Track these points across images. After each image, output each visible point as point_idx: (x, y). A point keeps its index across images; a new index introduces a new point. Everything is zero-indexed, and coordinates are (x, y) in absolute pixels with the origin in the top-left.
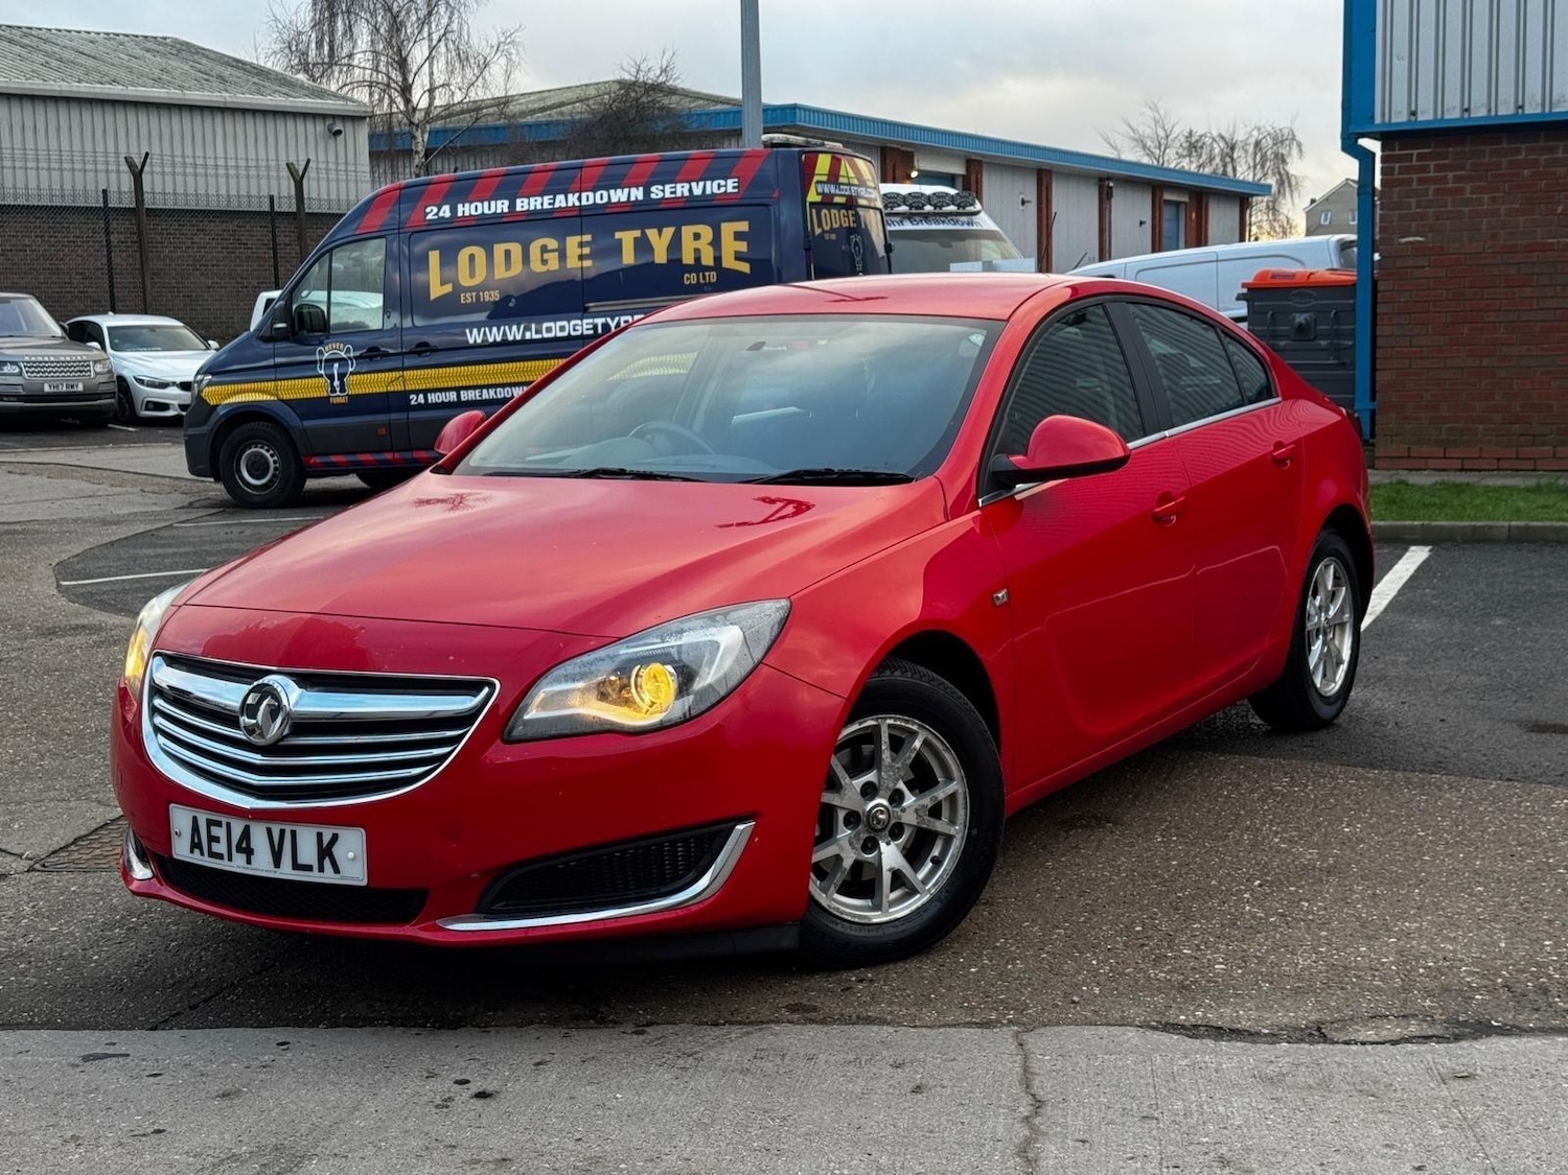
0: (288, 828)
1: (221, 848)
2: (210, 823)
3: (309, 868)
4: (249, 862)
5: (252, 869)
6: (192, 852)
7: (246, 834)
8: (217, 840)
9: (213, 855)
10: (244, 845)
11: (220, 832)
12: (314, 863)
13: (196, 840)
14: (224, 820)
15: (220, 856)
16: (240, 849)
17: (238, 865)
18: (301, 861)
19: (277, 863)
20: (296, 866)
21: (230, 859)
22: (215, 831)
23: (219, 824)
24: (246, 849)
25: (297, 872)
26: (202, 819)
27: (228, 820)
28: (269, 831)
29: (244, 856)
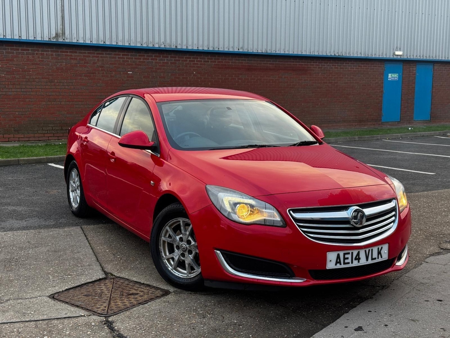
0: (371, 249)
1: (349, 260)
2: (345, 254)
3: (375, 259)
4: (359, 262)
5: (360, 264)
6: (336, 265)
7: (358, 254)
8: (348, 258)
9: (345, 263)
10: (357, 257)
11: (349, 256)
12: (377, 257)
13: (338, 261)
14: (350, 252)
15: (348, 263)
16: (356, 259)
17: (355, 264)
18: (373, 257)
19: (367, 260)
20: (372, 259)
21: (352, 263)
22: (346, 256)
23: (349, 253)
24: (358, 258)
25: (372, 261)
26: (341, 254)
27: (352, 251)
28: (366, 251)
29: (357, 261)
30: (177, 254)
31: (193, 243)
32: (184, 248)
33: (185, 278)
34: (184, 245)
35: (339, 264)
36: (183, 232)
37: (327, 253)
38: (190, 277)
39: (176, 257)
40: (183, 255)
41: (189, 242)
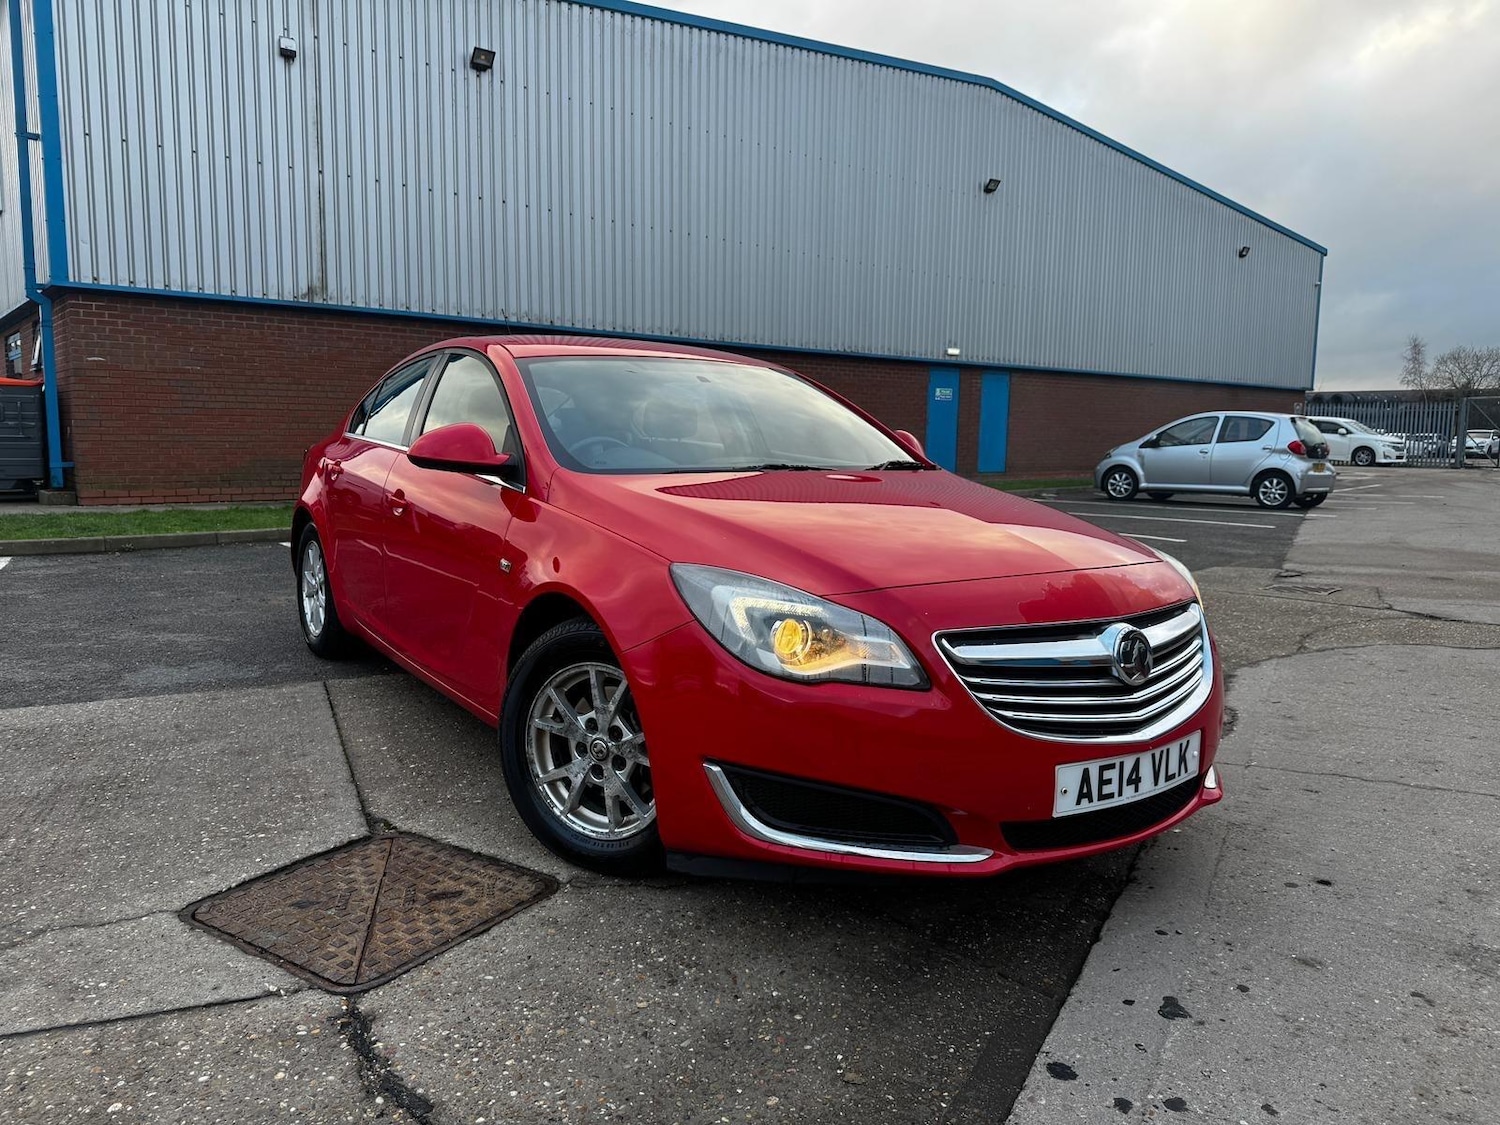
0: (1164, 748)
1: (1114, 787)
2: (1102, 769)
3: (1173, 776)
4: (1136, 790)
5: (1140, 795)
6: (1078, 803)
7: (1136, 767)
8: (1109, 781)
9: (1102, 797)
10: (1134, 777)
11: (1113, 774)
12: (1177, 772)
13: (1085, 791)
14: (1117, 761)
15: (1111, 796)
16: (1129, 782)
17: (1129, 796)
18: (1170, 773)
19: (1156, 782)
20: (1168, 778)
21: (1120, 794)
22: (1107, 775)
23: (1112, 766)
24: (1135, 781)
25: (1168, 783)
26: (1093, 768)
27: (1121, 760)
28: (1153, 756)
29: (1133, 786)
30: (578, 769)
31: (628, 736)
32: (601, 752)
33: (603, 837)
34: (600, 740)
35: (1087, 799)
36: (597, 703)
37: (1057, 767)
38: (619, 837)
39: (576, 776)
40: (597, 770)
41: (615, 734)
